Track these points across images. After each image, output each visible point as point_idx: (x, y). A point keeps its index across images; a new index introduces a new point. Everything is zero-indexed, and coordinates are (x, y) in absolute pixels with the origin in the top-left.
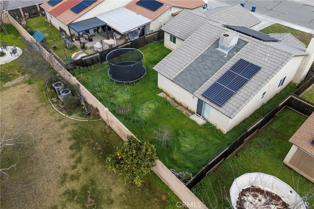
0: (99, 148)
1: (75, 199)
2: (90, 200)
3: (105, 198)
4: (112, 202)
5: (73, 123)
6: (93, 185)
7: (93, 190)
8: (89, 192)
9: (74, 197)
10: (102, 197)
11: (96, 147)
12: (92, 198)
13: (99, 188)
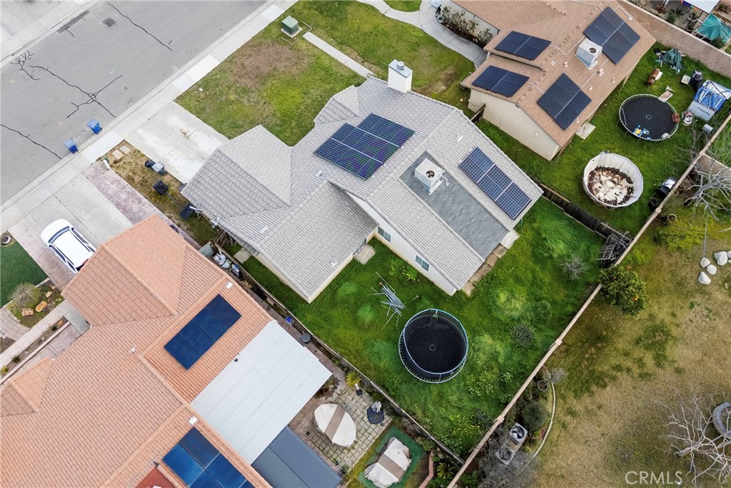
0: (593, 350)
1: (662, 353)
2: (658, 338)
3: (649, 324)
4: (651, 315)
5: (562, 402)
6: (641, 340)
7: (647, 338)
8: (650, 341)
9: (661, 355)
10: (650, 327)
11: (591, 354)
12: (655, 336)
13: (641, 333)
